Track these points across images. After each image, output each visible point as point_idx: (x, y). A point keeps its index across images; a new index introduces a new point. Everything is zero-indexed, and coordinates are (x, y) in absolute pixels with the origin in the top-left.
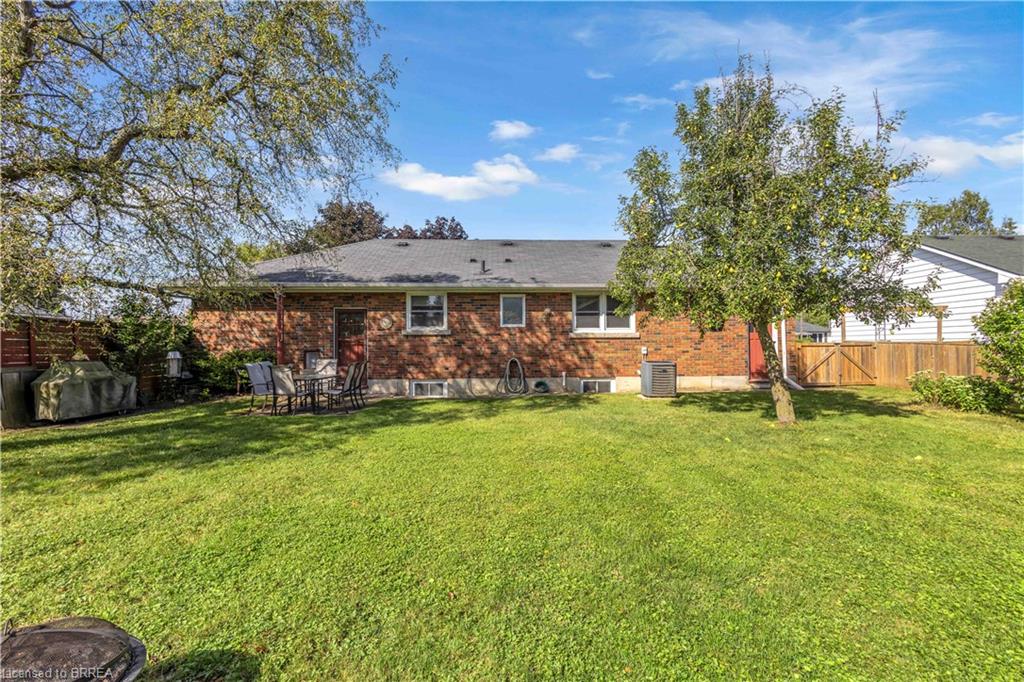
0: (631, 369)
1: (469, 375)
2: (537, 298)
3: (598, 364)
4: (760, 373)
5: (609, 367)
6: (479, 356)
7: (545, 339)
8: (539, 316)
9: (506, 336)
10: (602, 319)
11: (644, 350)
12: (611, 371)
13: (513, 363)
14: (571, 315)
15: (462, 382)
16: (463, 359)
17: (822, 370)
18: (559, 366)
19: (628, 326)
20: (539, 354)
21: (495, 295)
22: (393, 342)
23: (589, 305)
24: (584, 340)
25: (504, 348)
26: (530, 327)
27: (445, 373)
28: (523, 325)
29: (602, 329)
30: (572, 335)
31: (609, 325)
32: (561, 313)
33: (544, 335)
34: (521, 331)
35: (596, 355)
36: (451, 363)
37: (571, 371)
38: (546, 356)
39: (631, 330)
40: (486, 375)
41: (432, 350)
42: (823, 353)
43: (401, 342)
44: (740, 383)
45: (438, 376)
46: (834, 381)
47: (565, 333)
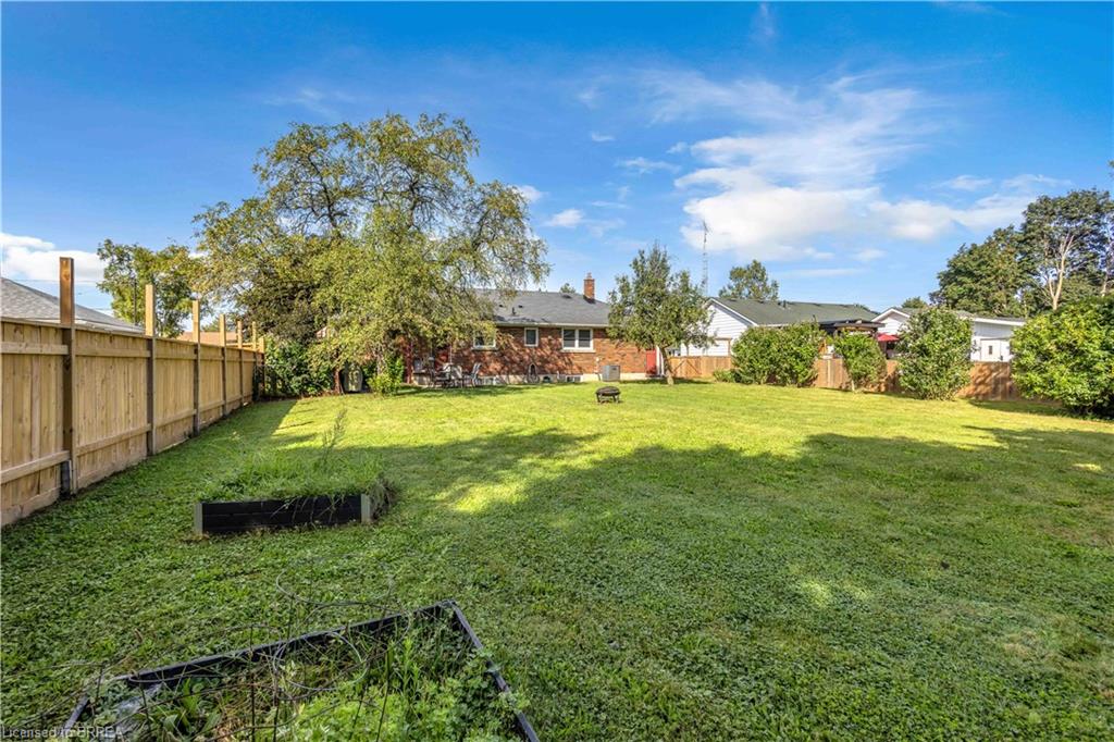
0: (591, 370)
1: (508, 373)
2: (545, 331)
3: (575, 367)
4: (651, 372)
5: (580, 368)
6: (513, 362)
7: (548, 353)
8: (545, 340)
9: (528, 351)
10: (577, 342)
11: (598, 360)
12: (581, 370)
13: (533, 367)
14: (561, 340)
15: (504, 377)
16: (505, 363)
17: (678, 370)
18: (555, 368)
19: (588, 346)
20: (545, 361)
21: (522, 328)
22: (466, 353)
23: (569, 334)
24: (568, 354)
25: (527, 357)
26: (540, 346)
27: (495, 372)
28: (537, 345)
29: (576, 348)
30: (562, 351)
31: (580, 346)
32: (556, 338)
33: (547, 350)
34: (536, 348)
35: (574, 362)
36: (498, 366)
37: (561, 370)
38: (549, 362)
39: (591, 349)
40: (517, 373)
41: (488, 358)
42: (679, 361)
43: (470, 353)
44: (642, 376)
45: (491, 374)
46: (683, 376)
47: (558, 350)
